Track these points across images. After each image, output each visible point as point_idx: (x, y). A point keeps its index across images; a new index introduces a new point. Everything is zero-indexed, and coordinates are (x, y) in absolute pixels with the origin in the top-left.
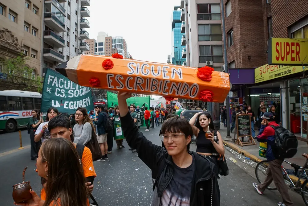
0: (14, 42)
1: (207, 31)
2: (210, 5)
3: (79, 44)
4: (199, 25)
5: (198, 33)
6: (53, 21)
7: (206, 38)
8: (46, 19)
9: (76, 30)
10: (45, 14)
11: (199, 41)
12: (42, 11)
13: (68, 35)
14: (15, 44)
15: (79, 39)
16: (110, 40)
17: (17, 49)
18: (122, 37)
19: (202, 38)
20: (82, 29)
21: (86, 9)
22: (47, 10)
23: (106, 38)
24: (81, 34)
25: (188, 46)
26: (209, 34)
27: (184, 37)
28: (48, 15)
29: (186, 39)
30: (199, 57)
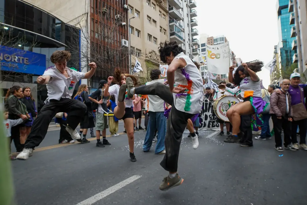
0: (157, 58)
3: (192, 51)
6: (176, 37)
8: (172, 37)
9: (189, 40)
10: (170, 33)
12: (168, 32)
13: (184, 45)
14: (157, 59)
15: (191, 46)
16: (211, 40)
17: (159, 62)
18: (223, 36)
20: (193, 37)
21: (194, 20)
22: (171, 30)
23: (208, 38)
24: (192, 42)
25: (299, 38)
27: (294, 29)
28: (172, 34)
29: (296, 31)
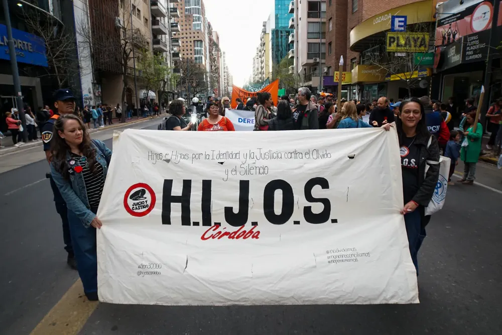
1: (316, 29)
2: (320, 2)
4: (309, 22)
5: (308, 31)
7: (315, 35)
11: (308, 38)
19: (311, 36)
26: (317, 32)
27: (293, 21)
29: (295, 25)
30: (308, 54)
